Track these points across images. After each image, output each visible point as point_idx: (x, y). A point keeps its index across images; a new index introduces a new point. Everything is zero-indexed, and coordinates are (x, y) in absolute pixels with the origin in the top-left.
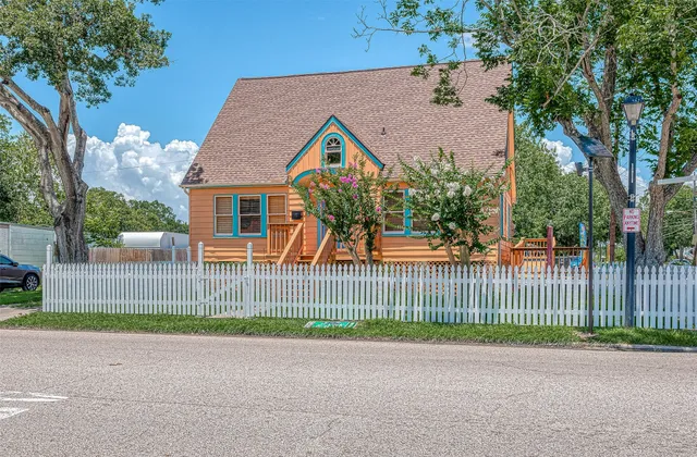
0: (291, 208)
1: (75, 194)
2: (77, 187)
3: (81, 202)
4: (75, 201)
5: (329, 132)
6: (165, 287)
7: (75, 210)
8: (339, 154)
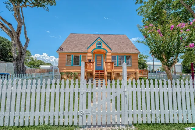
0: (88, 59)
1: (21, 52)
2: (22, 50)
3: (23, 55)
4: (21, 54)
5: (98, 41)
6: (48, 100)
7: (21, 57)
8: (101, 46)
